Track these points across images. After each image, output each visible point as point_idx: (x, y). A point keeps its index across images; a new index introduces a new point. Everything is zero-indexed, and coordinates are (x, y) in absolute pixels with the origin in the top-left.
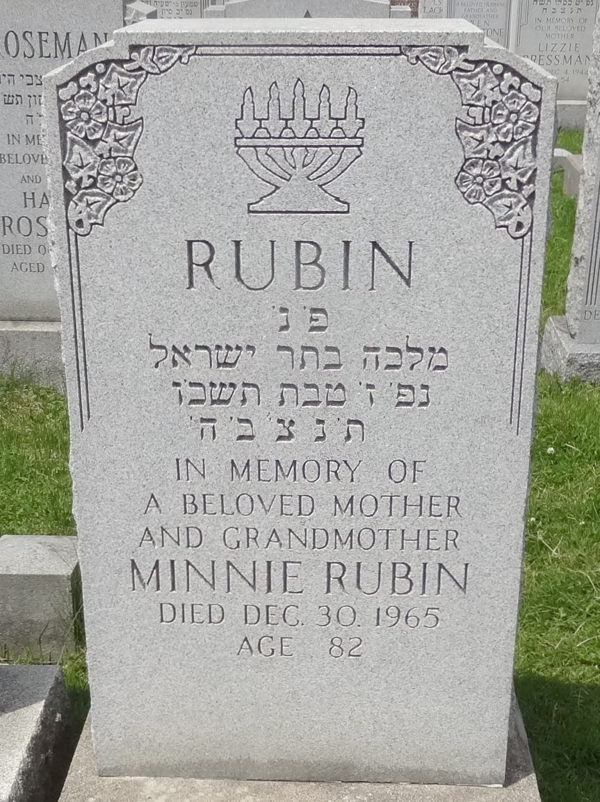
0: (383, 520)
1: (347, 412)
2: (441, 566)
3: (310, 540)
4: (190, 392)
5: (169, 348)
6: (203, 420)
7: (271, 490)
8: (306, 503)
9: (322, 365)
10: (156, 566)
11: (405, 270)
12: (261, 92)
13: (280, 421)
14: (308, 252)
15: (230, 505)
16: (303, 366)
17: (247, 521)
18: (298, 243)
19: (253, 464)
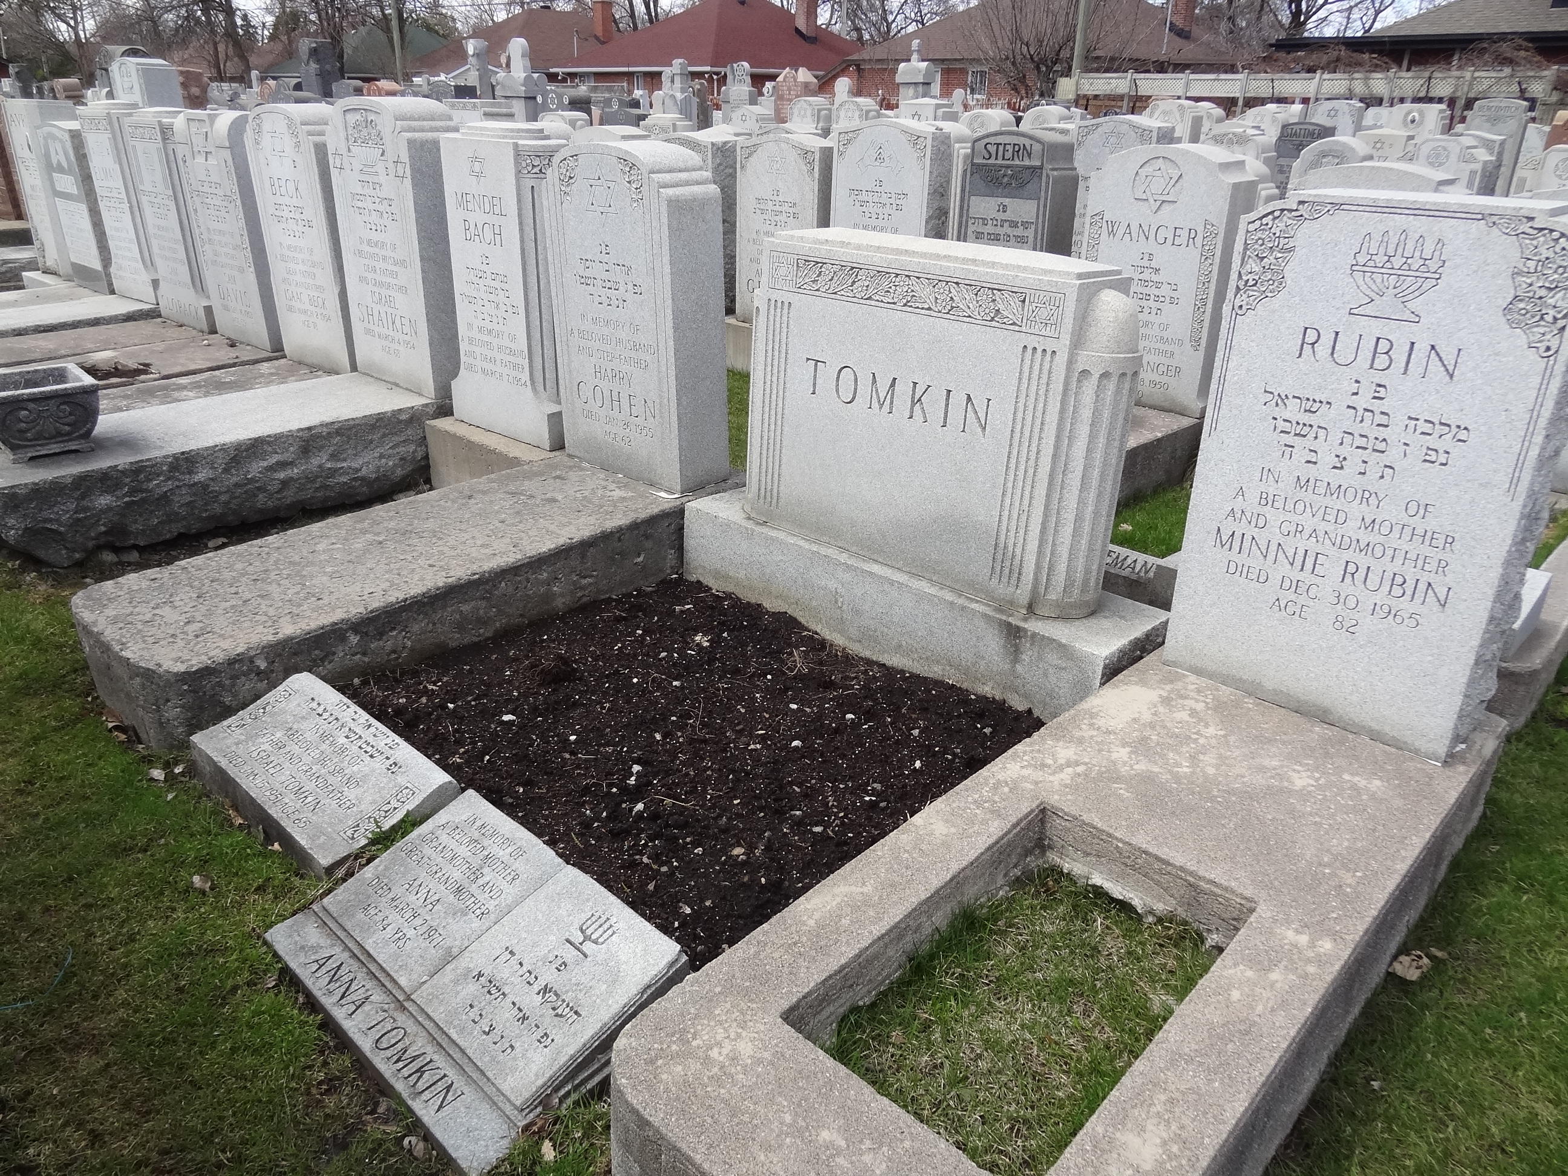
0: (1394, 541)
1: (1385, 459)
2: (1429, 584)
3: (1338, 542)
4: (1281, 425)
5: (1276, 394)
6: (1286, 445)
7: (1320, 501)
8: (1342, 516)
9: (1375, 423)
10: (1233, 535)
11: (1451, 368)
12: (1377, 237)
13: (1338, 456)
14: (1383, 346)
15: (1290, 506)
16: (1362, 421)
17: (1296, 519)
18: (1378, 339)
19: (1312, 481)
